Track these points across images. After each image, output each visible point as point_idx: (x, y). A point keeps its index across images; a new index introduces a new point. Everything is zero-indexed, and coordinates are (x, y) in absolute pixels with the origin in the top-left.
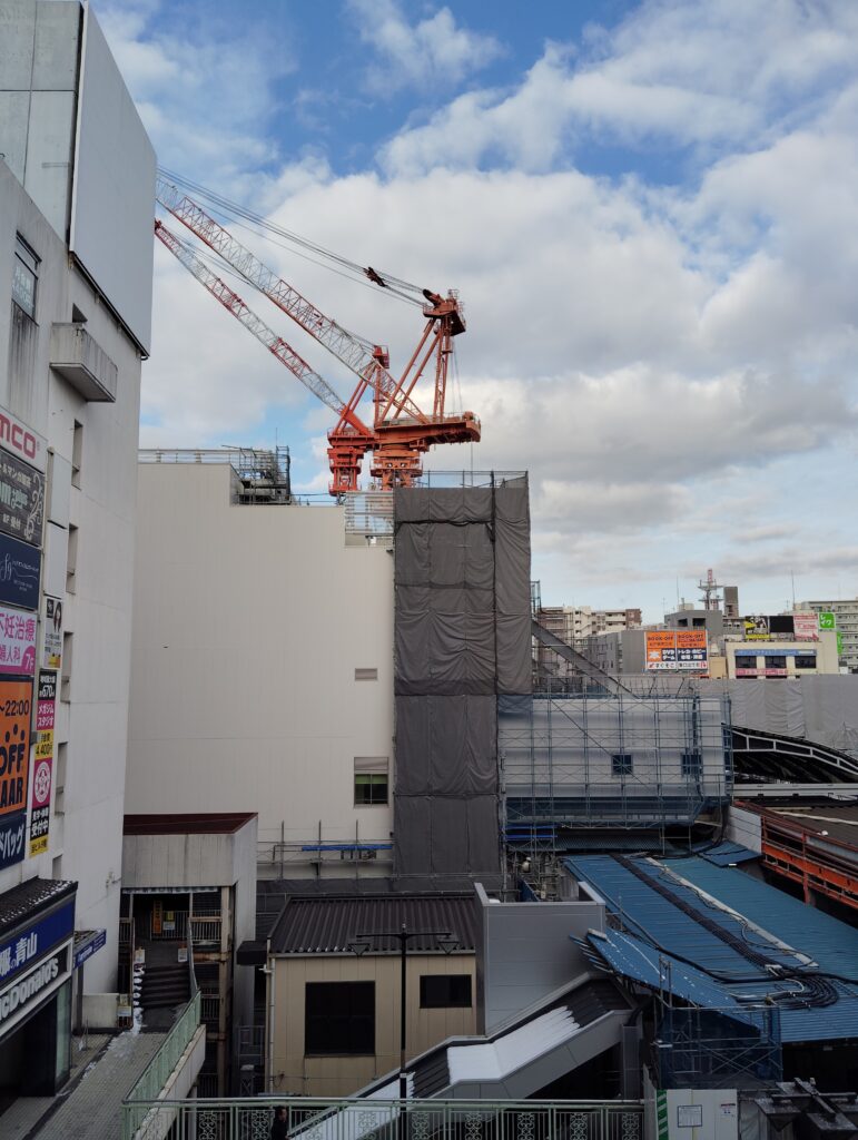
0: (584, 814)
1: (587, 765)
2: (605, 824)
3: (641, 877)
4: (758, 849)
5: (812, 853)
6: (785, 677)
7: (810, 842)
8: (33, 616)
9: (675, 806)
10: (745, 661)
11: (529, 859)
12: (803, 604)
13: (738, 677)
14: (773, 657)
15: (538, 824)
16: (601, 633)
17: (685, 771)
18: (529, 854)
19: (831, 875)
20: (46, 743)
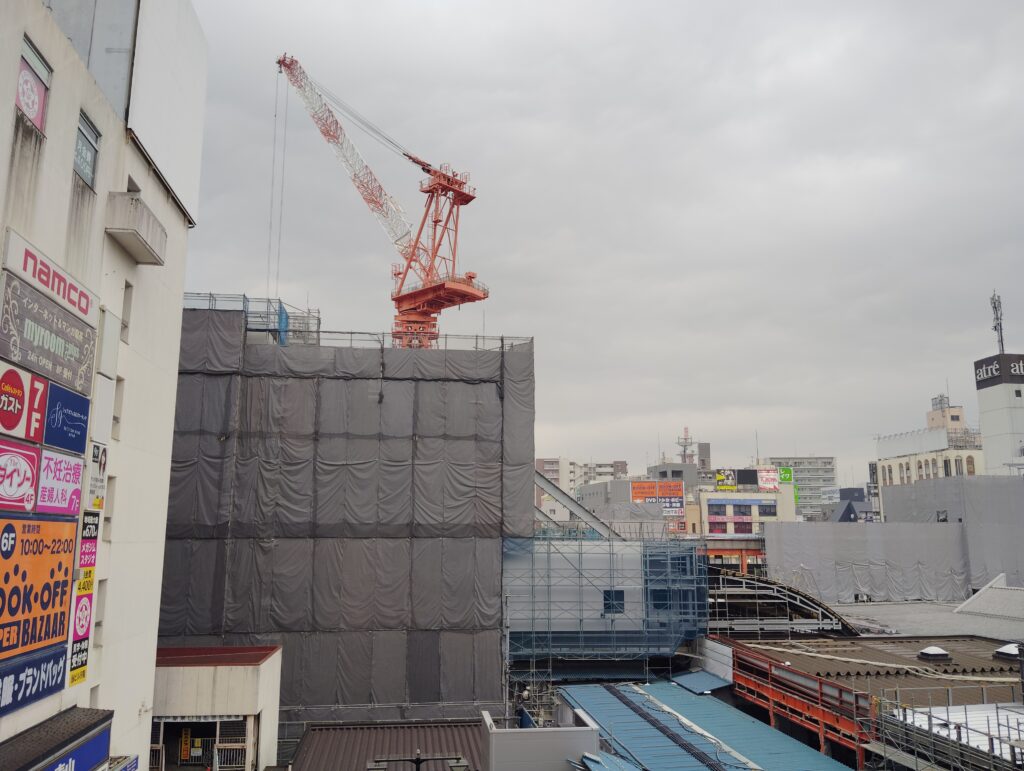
0: (578, 647)
1: (581, 602)
2: (597, 656)
3: (628, 703)
4: (730, 678)
5: (777, 681)
7: (775, 672)
8: (81, 462)
9: (659, 639)
10: (717, 509)
11: (528, 688)
12: (765, 460)
14: (740, 506)
15: (537, 656)
16: (592, 482)
18: (528, 684)
19: (794, 701)
20: (88, 579)
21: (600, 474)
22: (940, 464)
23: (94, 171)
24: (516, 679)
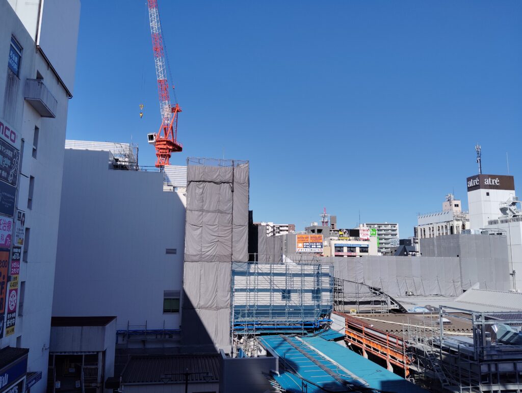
0: (268, 317)
1: (271, 295)
2: (278, 322)
3: (293, 345)
4: (343, 332)
5: (367, 334)
6: (355, 256)
7: (366, 330)
8: (11, 220)
9: (309, 313)
10: (339, 248)
11: (243, 338)
12: (364, 224)
13: (336, 256)
14: (350, 247)
15: (248, 322)
16: (277, 235)
17: (313, 298)
18: (243, 335)
19: (374, 344)
20: (15, 281)
21: (281, 231)
22: (449, 228)
23: (19, 68)
24: (237, 333)
